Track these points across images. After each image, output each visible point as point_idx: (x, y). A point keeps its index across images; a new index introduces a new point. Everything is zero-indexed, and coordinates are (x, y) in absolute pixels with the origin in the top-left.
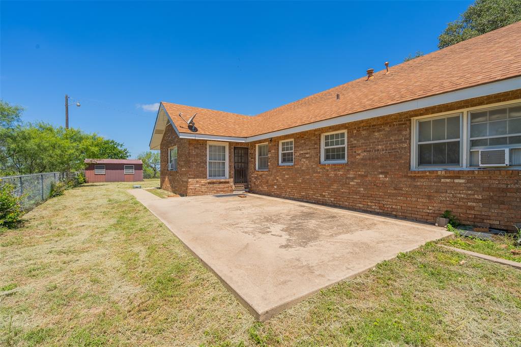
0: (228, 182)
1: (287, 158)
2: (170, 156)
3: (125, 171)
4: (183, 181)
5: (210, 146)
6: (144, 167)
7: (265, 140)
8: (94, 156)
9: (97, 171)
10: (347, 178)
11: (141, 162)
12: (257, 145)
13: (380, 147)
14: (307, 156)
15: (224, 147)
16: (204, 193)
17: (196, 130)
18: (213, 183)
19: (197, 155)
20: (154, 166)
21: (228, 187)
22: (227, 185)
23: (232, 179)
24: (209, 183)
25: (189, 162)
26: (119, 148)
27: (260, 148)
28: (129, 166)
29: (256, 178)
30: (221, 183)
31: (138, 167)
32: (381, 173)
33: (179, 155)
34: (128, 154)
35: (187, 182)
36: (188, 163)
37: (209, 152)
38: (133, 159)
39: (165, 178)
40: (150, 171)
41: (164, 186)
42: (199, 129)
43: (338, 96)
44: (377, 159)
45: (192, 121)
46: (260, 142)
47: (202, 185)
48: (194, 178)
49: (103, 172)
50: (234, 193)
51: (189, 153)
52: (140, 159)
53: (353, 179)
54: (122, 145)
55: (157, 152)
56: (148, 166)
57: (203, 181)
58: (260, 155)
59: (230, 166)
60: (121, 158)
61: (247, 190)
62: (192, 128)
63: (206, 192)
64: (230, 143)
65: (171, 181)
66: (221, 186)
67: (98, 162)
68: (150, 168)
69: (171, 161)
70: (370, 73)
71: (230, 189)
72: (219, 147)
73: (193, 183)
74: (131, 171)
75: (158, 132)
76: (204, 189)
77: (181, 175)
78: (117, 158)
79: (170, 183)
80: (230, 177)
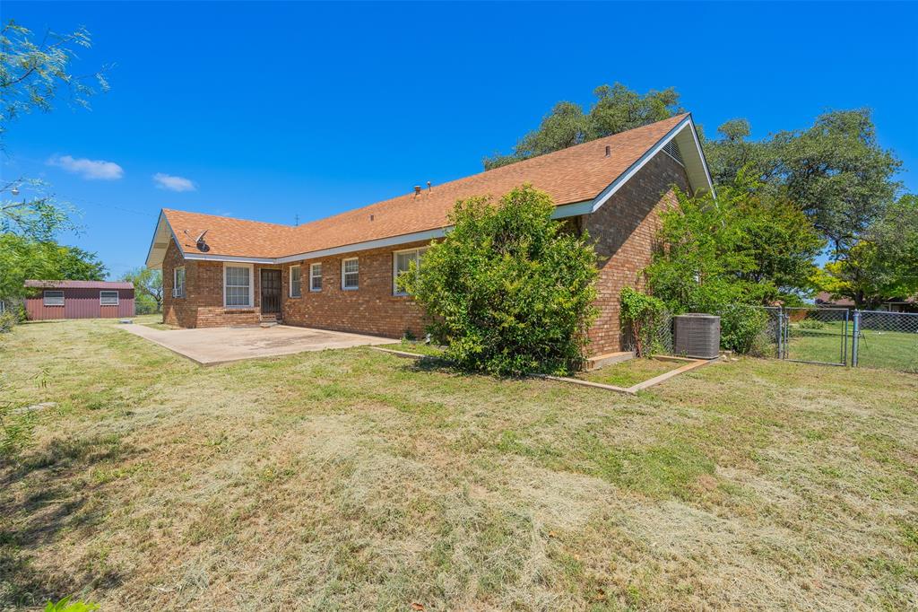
0: (253, 312)
1: (317, 283)
2: (177, 279)
3: (102, 301)
4: (192, 311)
5: (228, 268)
6: (138, 292)
7: (297, 262)
8: (51, 275)
9: (48, 301)
10: (359, 304)
11: (131, 285)
12: (291, 267)
13: (377, 275)
14: (332, 281)
15: (248, 269)
16: (218, 325)
17: (207, 249)
18: (232, 313)
19: (210, 278)
20: (156, 293)
21: (253, 318)
22: (251, 315)
23: (259, 308)
24: (226, 313)
25: (199, 287)
26: (87, 260)
27: (294, 270)
28: (109, 293)
29: (289, 307)
30: (242, 312)
31: (127, 294)
32: (377, 298)
33: (188, 278)
34: (104, 272)
35: (196, 311)
36: (197, 288)
37: (227, 274)
38: (113, 279)
39: (169, 308)
40: (149, 301)
41: (168, 320)
42: (211, 248)
43: (372, 218)
44: (376, 285)
45: (202, 238)
46: (293, 263)
47: (217, 315)
48: (205, 306)
49: (60, 301)
50: (262, 324)
51: (199, 276)
52: (128, 280)
53: (363, 304)
54: (92, 256)
55: (158, 274)
56: (145, 292)
57: (218, 310)
58: (294, 279)
59: (256, 293)
60: (92, 277)
61: (280, 321)
62: (202, 246)
63: (222, 323)
64: (255, 264)
65: (177, 312)
66: (243, 316)
67: (56, 286)
68: (149, 296)
69: (178, 286)
70: (418, 191)
71: (255, 319)
72: (241, 269)
73: (204, 312)
74: (112, 300)
75: (159, 246)
76: (219, 319)
77: (190, 303)
78: (82, 279)
79: (176, 314)
80: (256, 305)
